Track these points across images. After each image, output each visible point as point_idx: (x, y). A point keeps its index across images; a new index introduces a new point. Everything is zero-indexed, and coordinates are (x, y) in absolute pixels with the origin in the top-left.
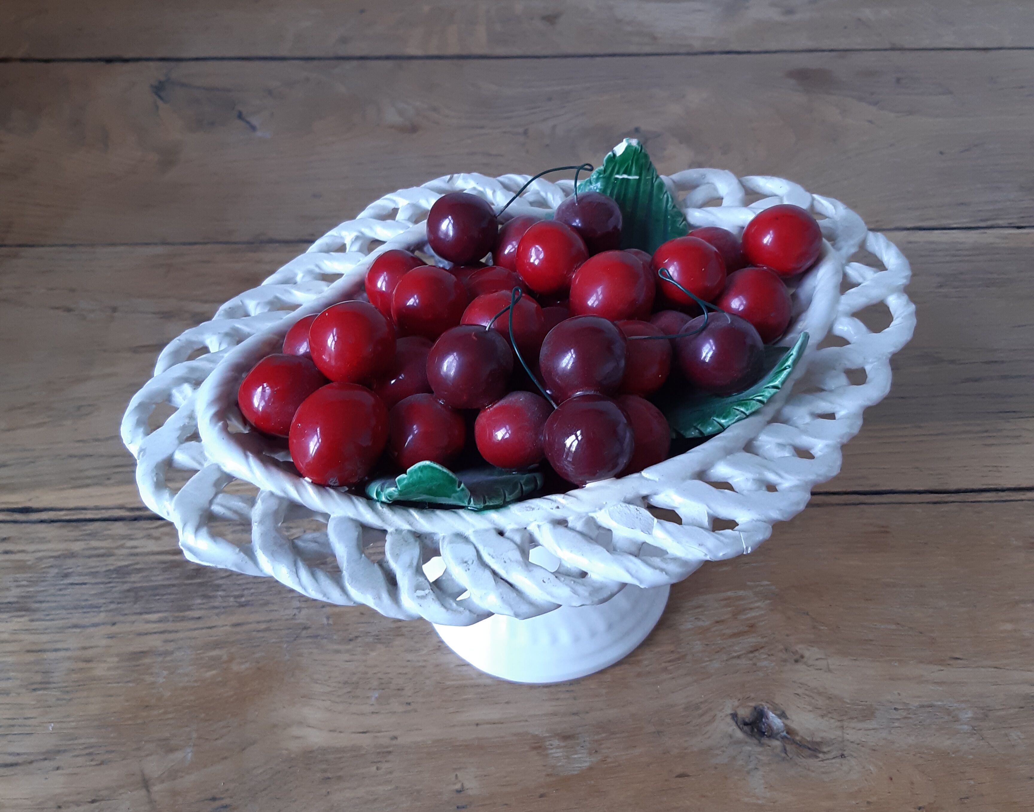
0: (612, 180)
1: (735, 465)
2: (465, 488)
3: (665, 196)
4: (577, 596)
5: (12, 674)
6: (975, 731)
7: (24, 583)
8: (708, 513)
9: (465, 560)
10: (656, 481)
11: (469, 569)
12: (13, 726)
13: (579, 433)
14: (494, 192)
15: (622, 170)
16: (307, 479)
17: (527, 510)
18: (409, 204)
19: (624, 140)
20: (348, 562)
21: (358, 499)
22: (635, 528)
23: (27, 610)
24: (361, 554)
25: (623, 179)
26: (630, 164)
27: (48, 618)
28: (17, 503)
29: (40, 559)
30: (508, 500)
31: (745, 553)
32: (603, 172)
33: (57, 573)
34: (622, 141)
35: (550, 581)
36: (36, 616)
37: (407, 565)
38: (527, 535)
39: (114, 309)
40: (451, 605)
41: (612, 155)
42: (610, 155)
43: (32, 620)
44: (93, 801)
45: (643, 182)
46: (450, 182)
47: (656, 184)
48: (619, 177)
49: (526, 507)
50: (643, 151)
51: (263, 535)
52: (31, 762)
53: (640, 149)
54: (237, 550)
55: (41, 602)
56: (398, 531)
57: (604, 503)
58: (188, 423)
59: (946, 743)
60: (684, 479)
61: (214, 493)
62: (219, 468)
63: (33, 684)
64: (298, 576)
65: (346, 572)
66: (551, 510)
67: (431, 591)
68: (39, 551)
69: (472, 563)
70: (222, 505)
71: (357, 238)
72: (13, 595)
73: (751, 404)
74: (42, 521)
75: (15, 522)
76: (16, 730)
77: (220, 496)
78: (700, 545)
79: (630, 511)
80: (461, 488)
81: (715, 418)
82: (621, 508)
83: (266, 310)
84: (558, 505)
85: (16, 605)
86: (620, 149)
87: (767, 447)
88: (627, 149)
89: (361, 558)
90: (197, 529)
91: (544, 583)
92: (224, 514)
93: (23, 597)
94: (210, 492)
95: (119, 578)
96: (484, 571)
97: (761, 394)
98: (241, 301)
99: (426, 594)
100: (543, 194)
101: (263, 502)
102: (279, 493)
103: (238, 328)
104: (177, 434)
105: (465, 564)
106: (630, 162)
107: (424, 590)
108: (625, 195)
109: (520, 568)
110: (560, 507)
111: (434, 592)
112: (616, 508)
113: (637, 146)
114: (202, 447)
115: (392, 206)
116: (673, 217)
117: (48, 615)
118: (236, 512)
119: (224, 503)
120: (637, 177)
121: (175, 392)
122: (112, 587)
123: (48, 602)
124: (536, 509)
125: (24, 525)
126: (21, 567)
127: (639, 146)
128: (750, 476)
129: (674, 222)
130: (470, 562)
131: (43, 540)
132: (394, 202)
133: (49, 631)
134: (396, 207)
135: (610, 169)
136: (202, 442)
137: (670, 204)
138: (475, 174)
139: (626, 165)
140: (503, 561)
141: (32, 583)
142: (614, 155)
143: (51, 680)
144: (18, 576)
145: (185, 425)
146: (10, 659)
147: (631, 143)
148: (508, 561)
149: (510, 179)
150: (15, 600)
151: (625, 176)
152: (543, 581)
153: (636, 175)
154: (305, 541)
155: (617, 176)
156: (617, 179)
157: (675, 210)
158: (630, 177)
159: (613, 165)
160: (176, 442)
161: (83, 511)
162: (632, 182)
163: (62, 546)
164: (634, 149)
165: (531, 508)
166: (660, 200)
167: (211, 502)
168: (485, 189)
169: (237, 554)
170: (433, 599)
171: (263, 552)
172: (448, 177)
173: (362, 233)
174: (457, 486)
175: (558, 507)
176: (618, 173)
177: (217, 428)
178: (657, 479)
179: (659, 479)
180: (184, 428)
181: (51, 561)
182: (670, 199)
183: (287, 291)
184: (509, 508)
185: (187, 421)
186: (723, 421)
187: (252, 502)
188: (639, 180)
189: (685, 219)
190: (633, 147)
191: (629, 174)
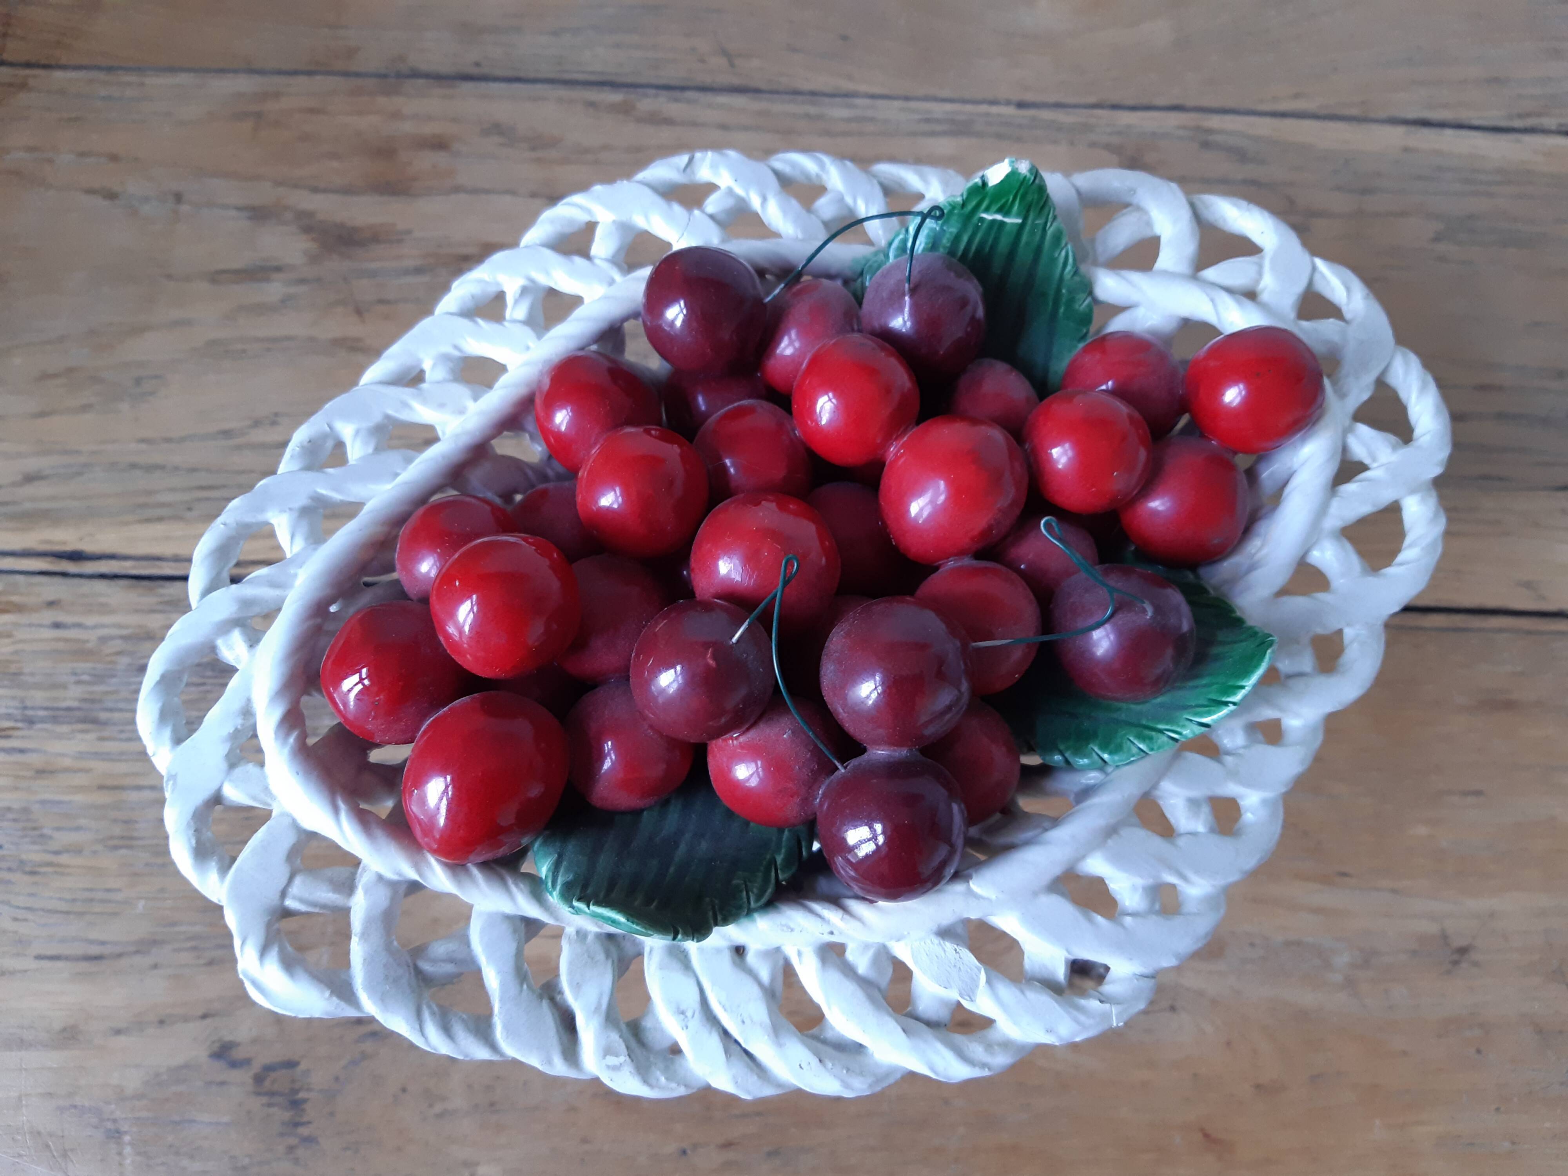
0: (975, 219)
1: (1119, 860)
3: (1063, 253)
5: (82, 822)
6: (1350, 984)
7: (85, 678)
8: (1067, 955)
9: (683, 1007)
10: (990, 898)
11: (687, 1028)
12: (92, 900)
14: (764, 199)
15: (995, 207)
17: (783, 930)
18: (614, 222)
19: (1007, 161)
20: (501, 1000)
21: (517, 885)
22: (951, 987)
23: (95, 721)
24: (521, 985)
25: (994, 221)
26: (1011, 199)
27: (123, 736)
28: (64, 543)
29: (103, 640)
30: (753, 908)
32: (959, 207)
33: (130, 665)
34: (1003, 160)
35: (811, 1067)
36: (106, 733)
37: (593, 1008)
38: (781, 962)
39: (178, 198)
40: (658, 1080)
41: (980, 183)
42: (976, 183)
43: (102, 739)
44: (204, 1017)
45: (1028, 228)
46: (688, 170)
47: (1050, 232)
48: (988, 217)
49: (782, 925)
50: (1037, 181)
51: (369, 961)
52: (120, 955)
53: (1032, 178)
54: (327, 993)
55: (111, 710)
56: (581, 935)
57: (906, 933)
58: (242, 725)
59: (1307, 998)
60: (1035, 894)
61: (287, 875)
62: (295, 825)
63: (111, 838)
64: (423, 1035)
65: (499, 1018)
66: (821, 936)
67: (627, 1058)
68: (103, 626)
69: (693, 1016)
70: (302, 900)
71: (524, 291)
72: (72, 696)
73: (1159, 741)
74: (103, 576)
75: (64, 575)
76: (98, 908)
77: (298, 881)
79: (945, 951)
81: (1096, 749)
82: (932, 946)
83: (370, 450)
84: (832, 930)
85: (78, 714)
86: (996, 174)
87: (1172, 802)
88: (1008, 176)
89: (521, 991)
90: (263, 952)
91: (800, 1070)
92: (306, 911)
93: (85, 700)
94: (281, 872)
95: (216, 677)
96: (710, 1033)
97: (1179, 729)
98: (329, 425)
99: (621, 1064)
100: (849, 200)
101: (366, 892)
102: (390, 875)
103: (323, 495)
104: (224, 749)
105: (682, 1017)
106: (1011, 196)
107: (617, 1055)
108: (993, 247)
109: (766, 1037)
110: (835, 933)
111: (632, 1061)
112: (923, 944)
113: (1028, 174)
114: (264, 777)
115: (584, 218)
116: (1070, 292)
117: (122, 731)
119: (306, 895)
120: (1019, 221)
121: (220, 642)
122: (208, 691)
123: (121, 710)
124: (796, 930)
125: (77, 581)
126: (81, 652)
127: (1031, 174)
128: (1140, 882)
129: (1071, 301)
130: (689, 1014)
131: (105, 609)
132: (589, 211)
133: (124, 757)
134: (593, 220)
135: (974, 203)
137: (1069, 268)
138: (732, 154)
139: (1003, 201)
140: (739, 1019)
141: (99, 678)
142: (984, 184)
143: (136, 834)
144: (75, 665)
145: (236, 729)
146: (79, 798)
147: (1017, 169)
148: (747, 1021)
149: (794, 165)
150: (75, 704)
151: (999, 217)
152: (800, 1065)
153: (1018, 216)
154: (434, 961)
155: (984, 215)
156: (982, 220)
157: (1077, 278)
158: (1007, 220)
159: (978, 199)
160: (223, 765)
161: (158, 563)
162: (1008, 228)
163: (134, 620)
164: (1021, 178)
165: (788, 927)
166: (1053, 260)
167: (284, 894)
168: (748, 194)
169: (328, 999)
170: (630, 1072)
171: (368, 997)
172: (685, 158)
173: (532, 281)
175: (832, 933)
176: (987, 210)
177: (286, 751)
178: (993, 897)
179: (996, 897)
180: (235, 735)
181: (118, 645)
182: (1071, 260)
183: (405, 405)
184: (754, 921)
185: (239, 722)
186: (1106, 756)
187: (349, 887)
188: (1021, 227)
189: (1091, 293)
190: (1020, 174)
191: (1007, 214)
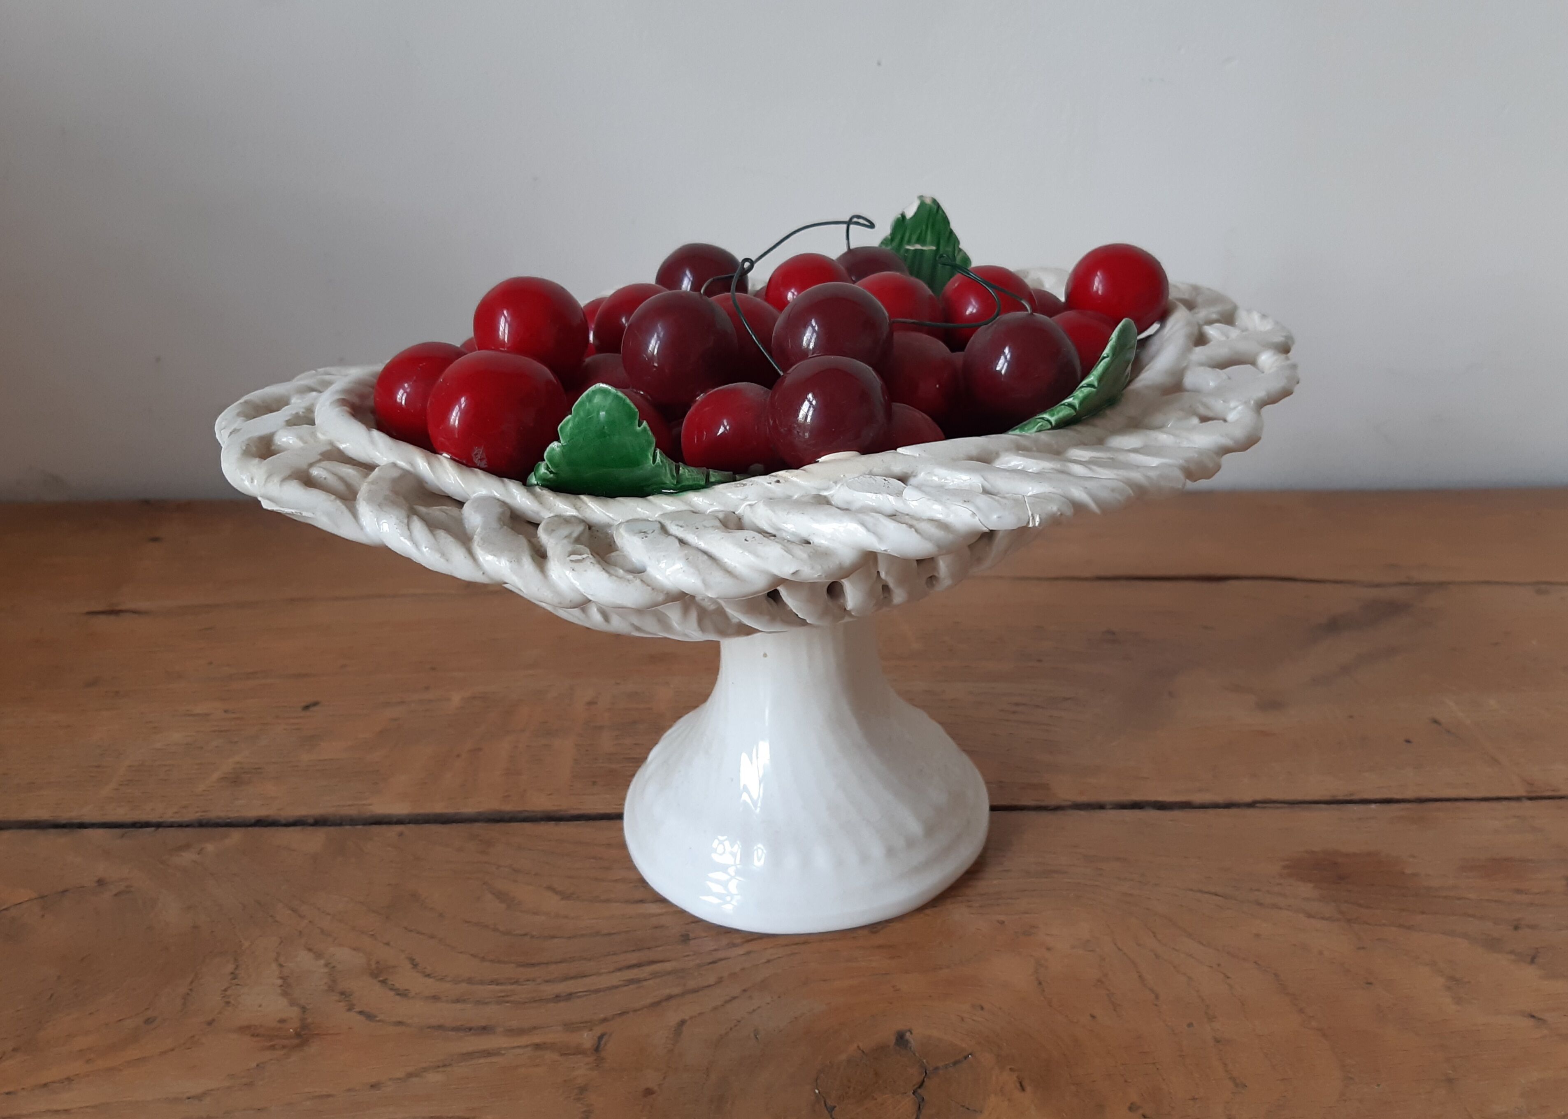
0: (902, 251)
2: (648, 428)
4: (791, 556)
8: (983, 487)
10: (915, 457)
11: (646, 537)
13: (810, 396)
15: (914, 238)
16: (445, 455)
17: (737, 487)
20: (482, 528)
21: (511, 482)
22: (880, 493)
25: (916, 250)
26: (925, 229)
30: (712, 479)
31: (1031, 525)
32: (889, 244)
35: (755, 539)
37: (563, 538)
40: (616, 571)
41: (901, 216)
42: (898, 217)
45: (941, 254)
48: (911, 247)
49: (736, 484)
50: (940, 211)
53: (936, 208)
54: (333, 497)
57: (842, 476)
58: (304, 413)
61: (316, 461)
64: (409, 529)
66: (769, 485)
67: (590, 555)
69: (653, 531)
73: (1059, 409)
77: (323, 464)
78: (965, 501)
79: (875, 481)
80: (642, 426)
82: (864, 479)
84: (779, 479)
86: (910, 209)
88: (919, 208)
91: (746, 542)
92: (325, 478)
94: (312, 459)
96: (668, 537)
97: (1072, 396)
99: (583, 558)
101: (381, 474)
102: (403, 465)
104: (288, 420)
106: (924, 227)
107: (580, 555)
108: (919, 272)
110: (781, 481)
111: (594, 558)
112: (857, 479)
113: (931, 203)
114: (314, 428)
118: (341, 479)
120: (934, 248)
121: (291, 396)
124: (748, 485)
127: (935, 204)
130: (649, 532)
135: (899, 237)
136: (316, 426)
139: (919, 231)
140: (695, 528)
142: (904, 217)
145: (297, 413)
147: (924, 200)
148: (702, 528)
151: (918, 247)
152: (745, 539)
153: (932, 244)
155: (908, 247)
156: (908, 250)
158: (925, 248)
159: (901, 232)
160: (283, 425)
162: (927, 255)
164: (928, 208)
165: (741, 484)
167: (311, 465)
170: (592, 563)
174: (637, 422)
175: (778, 482)
176: (909, 243)
178: (917, 455)
179: (919, 455)
180: (296, 416)
185: (302, 412)
188: (936, 252)
190: (926, 205)
191: (923, 243)
